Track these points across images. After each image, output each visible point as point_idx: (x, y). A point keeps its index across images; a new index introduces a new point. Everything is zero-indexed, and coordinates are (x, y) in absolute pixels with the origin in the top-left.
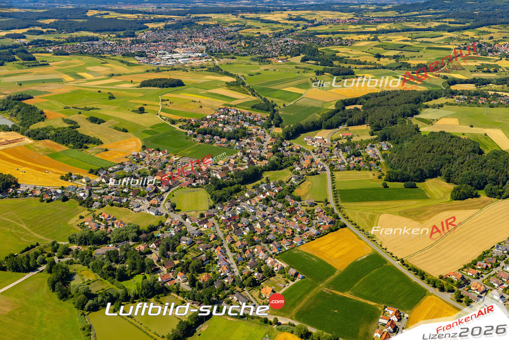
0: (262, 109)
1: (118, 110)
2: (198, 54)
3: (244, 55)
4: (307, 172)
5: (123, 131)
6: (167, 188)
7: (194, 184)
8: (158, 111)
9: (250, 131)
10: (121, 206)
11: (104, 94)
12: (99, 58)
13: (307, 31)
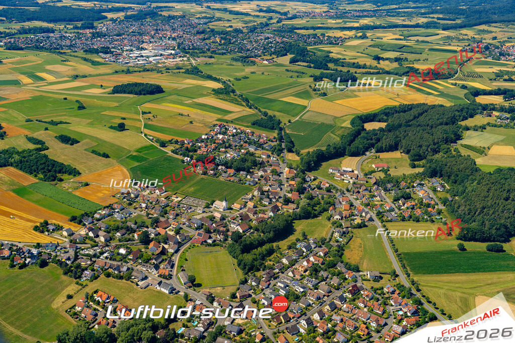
0: (265, 127)
1: (91, 124)
2: (170, 52)
3: (223, 54)
4: (351, 224)
5: (103, 157)
6: (176, 247)
7: (210, 241)
8: (141, 129)
9: (258, 157)
10: (121, 278)
11: (71, 102)
12: (58, 55)
13: (283, 25)
